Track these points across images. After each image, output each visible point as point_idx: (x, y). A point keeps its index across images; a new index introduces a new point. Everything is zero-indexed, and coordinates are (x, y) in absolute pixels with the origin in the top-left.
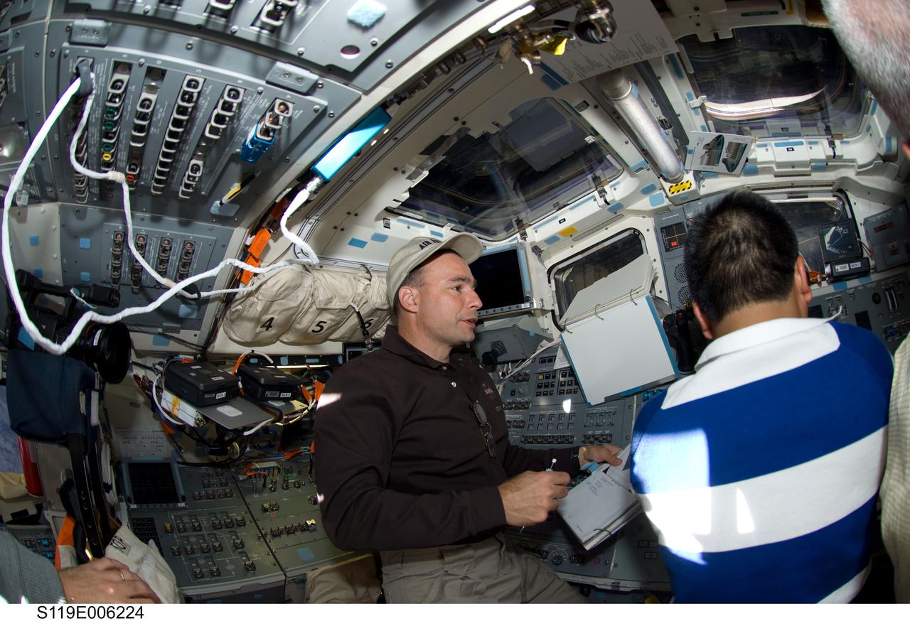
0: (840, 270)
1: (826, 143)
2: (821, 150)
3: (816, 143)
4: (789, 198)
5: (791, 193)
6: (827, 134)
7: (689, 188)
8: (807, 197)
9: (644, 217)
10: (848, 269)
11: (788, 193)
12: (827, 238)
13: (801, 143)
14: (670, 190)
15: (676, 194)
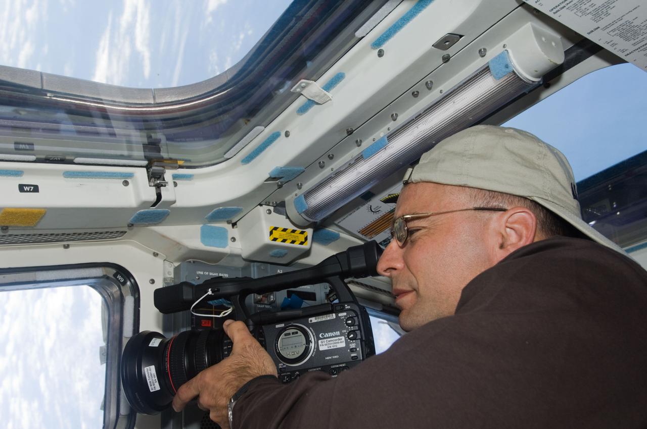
7: (301, 243)
14: (271, 233)
15: (278, 242)
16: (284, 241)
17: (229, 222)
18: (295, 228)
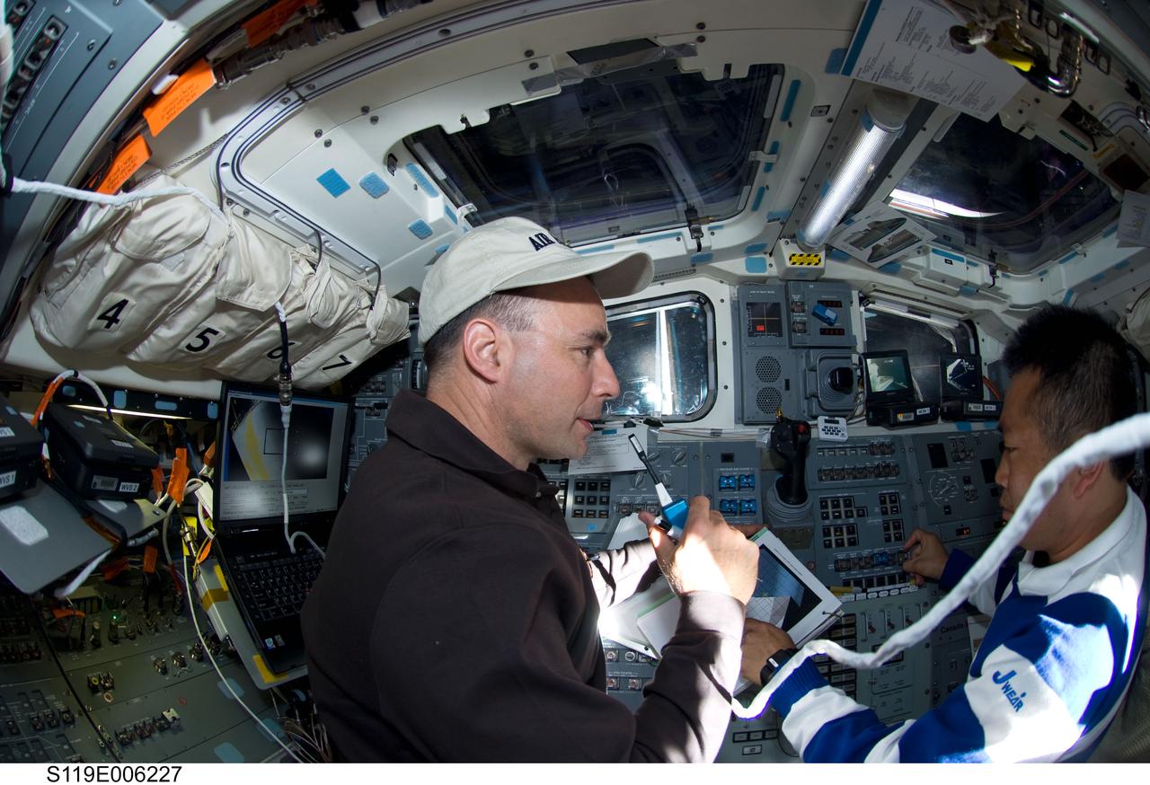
0: (973, 409)
1: (986, 269)
2: (979, 274)
3: (976, 265)
4: (909, 312)
5: (913, 307)
6: (990, 260)
7: (816, 264)
8: (929, 317)
9: (722, 282)
10: (981, 410)
11: (910, 306)
12: (950, 369)
13: (962, 260)
14: (790, 259)
15: (797, 266)
16: (802, 264)
17: (765, 253)
18: (802, 253)
